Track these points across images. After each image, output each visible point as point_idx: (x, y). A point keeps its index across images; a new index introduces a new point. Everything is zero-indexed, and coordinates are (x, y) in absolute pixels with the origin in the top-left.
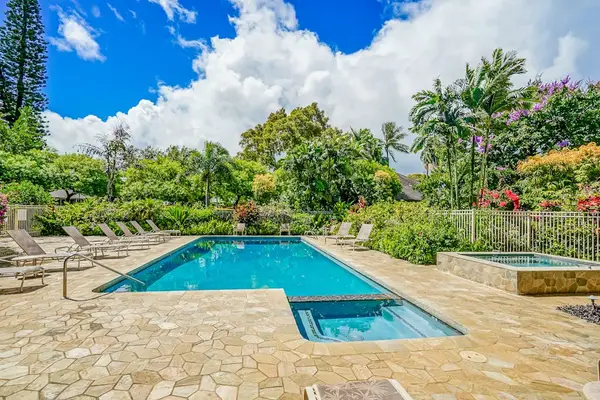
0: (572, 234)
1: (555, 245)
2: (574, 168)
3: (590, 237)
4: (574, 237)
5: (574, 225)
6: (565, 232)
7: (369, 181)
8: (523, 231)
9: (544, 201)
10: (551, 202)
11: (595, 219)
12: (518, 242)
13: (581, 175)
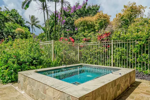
0: (96, 53)
1: (89, 59)
2: (95, 23)
3: (103, 54)
4: (96, 54)
5: (96, 48)
6: (93, 52)
7: (13, 33)
8: (76, 53)
9: (84, 38)
10: (87, 38)
11: (105, 45)
12: (75, 59)
13: (97, 26)
